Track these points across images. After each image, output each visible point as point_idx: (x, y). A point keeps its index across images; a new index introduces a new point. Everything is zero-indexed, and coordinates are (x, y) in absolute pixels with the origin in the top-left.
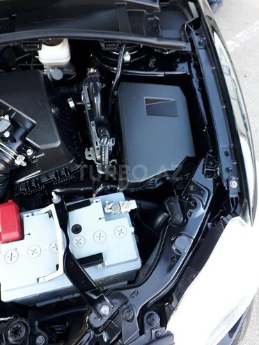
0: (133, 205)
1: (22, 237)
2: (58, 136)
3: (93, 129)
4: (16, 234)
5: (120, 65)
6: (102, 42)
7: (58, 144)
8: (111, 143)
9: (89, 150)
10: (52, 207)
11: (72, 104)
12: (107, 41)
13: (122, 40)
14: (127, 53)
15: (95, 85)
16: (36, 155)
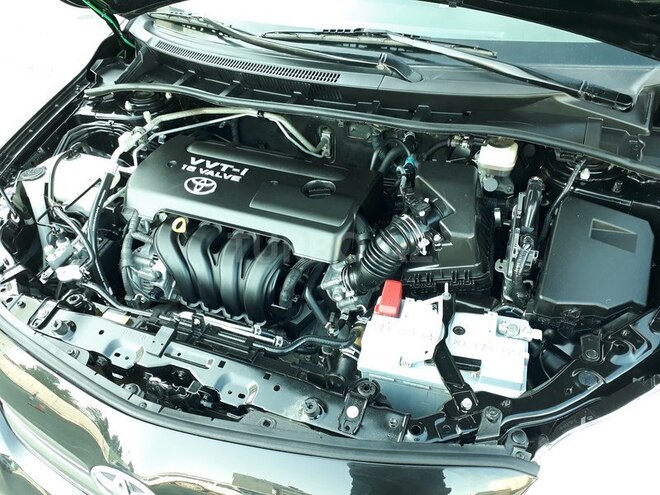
0: (538, 334)
1: (398, 315)
2: (474, 229)
3: (517, 236)
4: (393, 310)
5: (572, 179)
6: (558, 151)
7: (471, 236)
8: (533, 256)
9: (501, 262)
10: (439, 299)
11: (497, 215)
12: (564, 151)
13: (582, 153)
14: (587, 170)
15: (535, 194)
16: (442, 242)
